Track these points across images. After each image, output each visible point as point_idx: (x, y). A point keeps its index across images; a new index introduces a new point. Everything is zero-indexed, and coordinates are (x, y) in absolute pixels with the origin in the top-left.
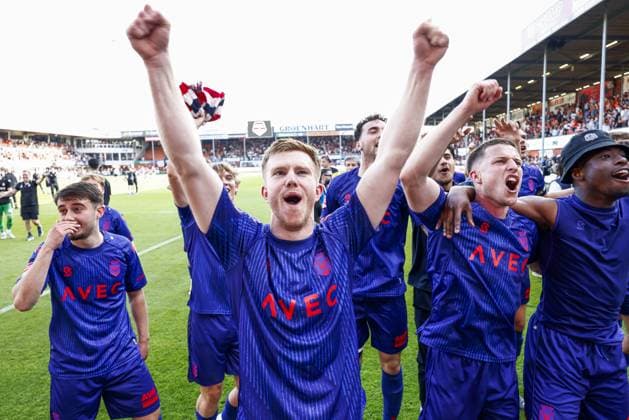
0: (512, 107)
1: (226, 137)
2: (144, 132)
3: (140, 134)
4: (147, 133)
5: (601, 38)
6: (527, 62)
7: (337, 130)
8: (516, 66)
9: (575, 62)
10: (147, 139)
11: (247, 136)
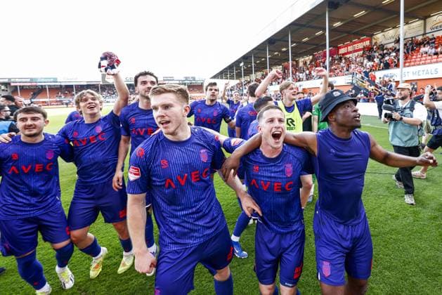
0: (256, 71)
1: (85, 84)
2: (10, 79)
3: (6, 81)
4: (12, 80)
5: (288, 41)
6: (260, 50)
7: (164, 80)
8: (255, 51)
9: (280, 51)
10: (12, 84)
11: (101, 83)
